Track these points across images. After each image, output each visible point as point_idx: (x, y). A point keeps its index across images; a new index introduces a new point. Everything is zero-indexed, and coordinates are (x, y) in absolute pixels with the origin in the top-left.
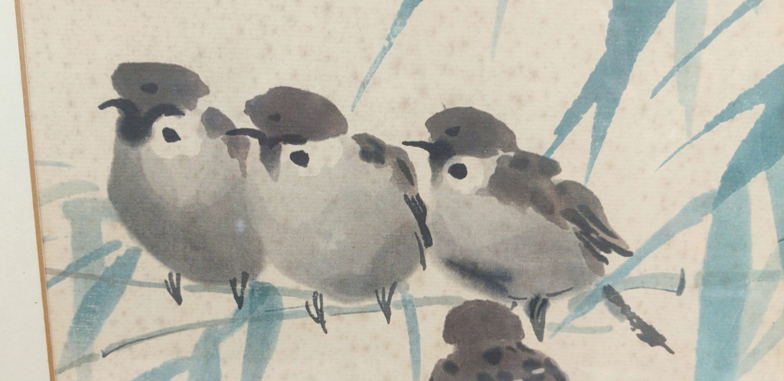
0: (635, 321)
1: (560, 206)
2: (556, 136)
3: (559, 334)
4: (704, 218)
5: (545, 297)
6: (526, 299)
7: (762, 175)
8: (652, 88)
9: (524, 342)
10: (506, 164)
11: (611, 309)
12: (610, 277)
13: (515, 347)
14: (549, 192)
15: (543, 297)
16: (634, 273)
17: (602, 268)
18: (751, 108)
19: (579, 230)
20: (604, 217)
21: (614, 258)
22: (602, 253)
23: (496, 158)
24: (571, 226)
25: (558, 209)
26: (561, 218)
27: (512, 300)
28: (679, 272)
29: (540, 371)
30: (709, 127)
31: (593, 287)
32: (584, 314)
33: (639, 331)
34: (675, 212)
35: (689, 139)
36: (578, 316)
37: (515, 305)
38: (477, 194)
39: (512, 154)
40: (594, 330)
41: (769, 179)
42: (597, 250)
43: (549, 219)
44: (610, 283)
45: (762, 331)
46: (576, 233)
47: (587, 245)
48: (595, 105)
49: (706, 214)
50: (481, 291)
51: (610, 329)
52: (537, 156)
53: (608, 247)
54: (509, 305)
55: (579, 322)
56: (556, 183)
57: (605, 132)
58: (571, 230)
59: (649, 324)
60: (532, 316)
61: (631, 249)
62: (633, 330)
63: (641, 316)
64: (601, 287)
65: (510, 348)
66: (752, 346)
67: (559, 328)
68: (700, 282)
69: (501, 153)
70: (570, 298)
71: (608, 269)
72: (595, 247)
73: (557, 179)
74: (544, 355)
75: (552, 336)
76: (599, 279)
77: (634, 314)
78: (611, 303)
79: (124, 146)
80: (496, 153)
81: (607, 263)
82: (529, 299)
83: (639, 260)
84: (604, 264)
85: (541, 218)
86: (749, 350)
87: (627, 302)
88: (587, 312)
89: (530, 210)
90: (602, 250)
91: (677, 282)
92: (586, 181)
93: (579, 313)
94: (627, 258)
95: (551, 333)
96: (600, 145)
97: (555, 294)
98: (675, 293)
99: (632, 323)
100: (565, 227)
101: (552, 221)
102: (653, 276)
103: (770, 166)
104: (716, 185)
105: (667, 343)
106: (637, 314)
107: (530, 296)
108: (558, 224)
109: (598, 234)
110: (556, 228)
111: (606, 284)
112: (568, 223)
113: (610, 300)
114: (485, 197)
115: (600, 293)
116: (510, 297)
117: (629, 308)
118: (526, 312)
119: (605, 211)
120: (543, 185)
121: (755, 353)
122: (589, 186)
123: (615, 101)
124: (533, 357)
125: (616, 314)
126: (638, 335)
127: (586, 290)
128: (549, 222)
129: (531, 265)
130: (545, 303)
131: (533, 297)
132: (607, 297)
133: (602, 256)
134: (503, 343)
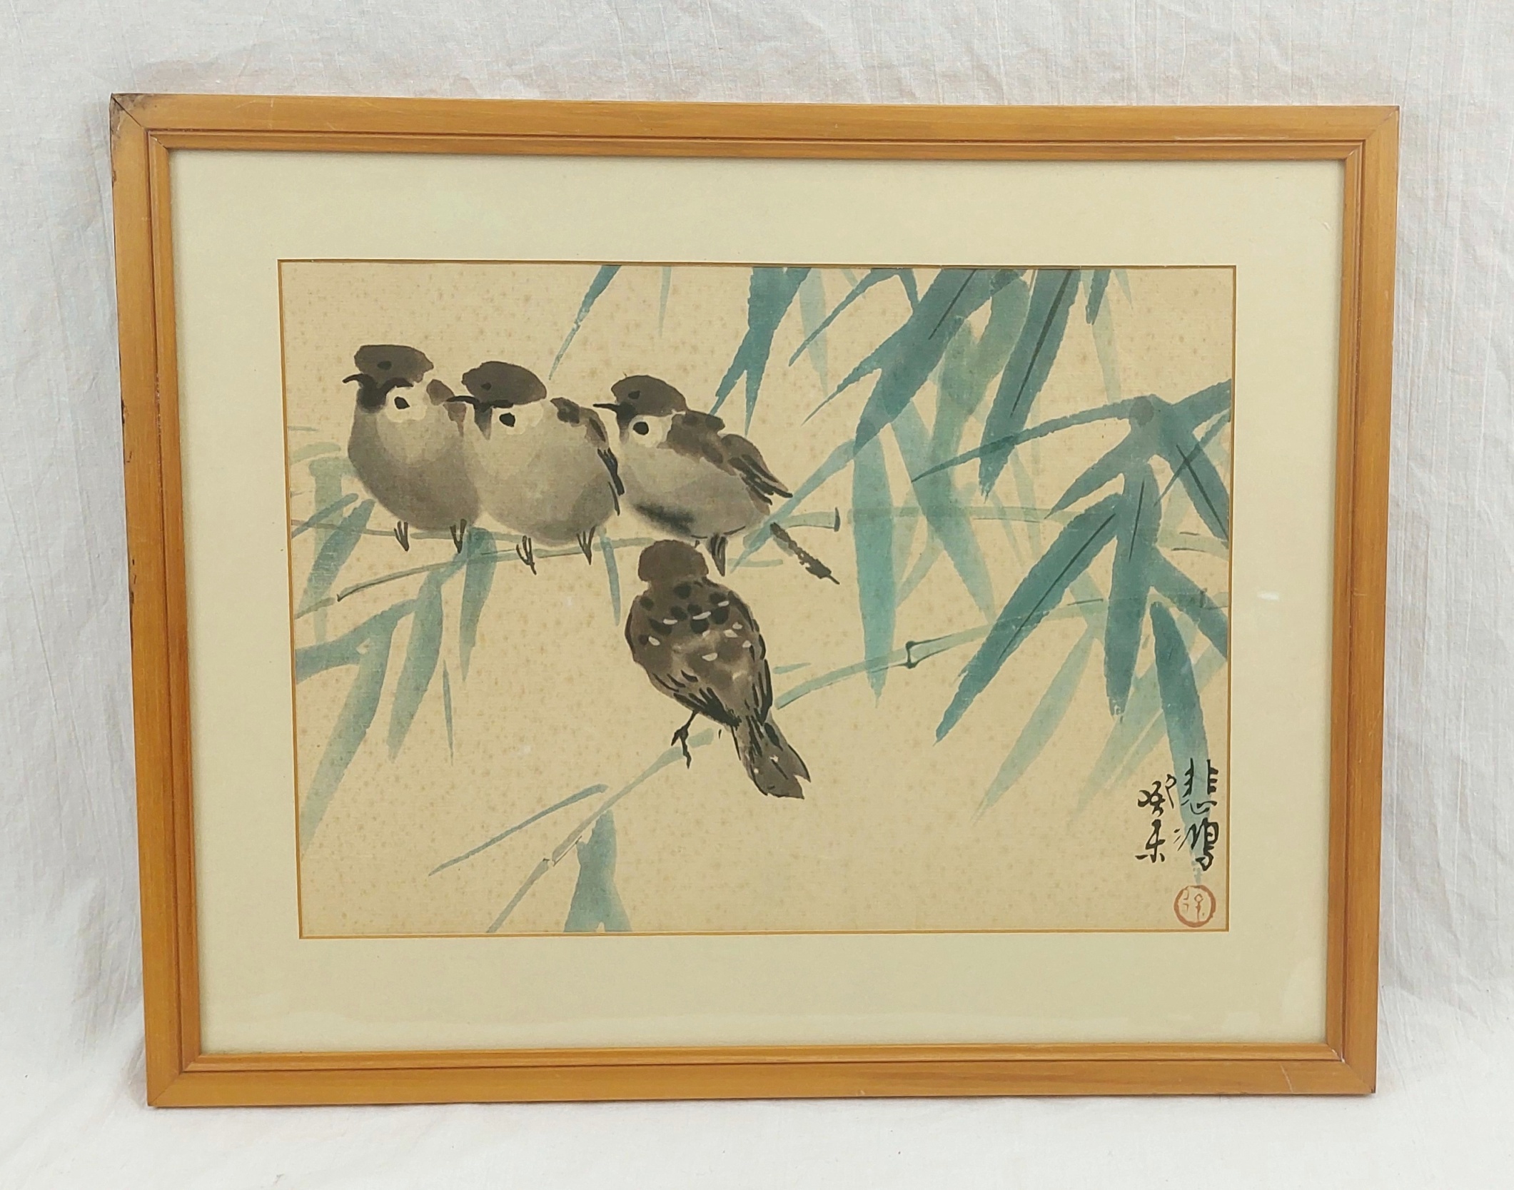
0: (802, 555)
1: (727, 456)
2: (717, 398)
3: (738, 568)
4: (848, 464)
5: (724, 536)
6: (706, 537)
7: (889, 425)
8: (790, 358)
9: (708, 577)
10: (680, 422)
11: (779, 544)
12: (774, 516)
13: (700, 581)
14: (717, 444)
15: (721, 535)
16: (795, 512)
17: (768, 507)
18: (871, 372)
19: (745, 476)
20: (764, 464)
21: (775, 497)
22: (766, 495)
23: (671, 416)
24: (738, 472)
25: (725, 460)
26: (729, 466)
27: (695, 539)
28: (834, 511)
29: (726, 603)
30: (840, 388)
31: (762, 525)
32: (757, 549)
33: (807, 565)
34: (824, 459)
35: (826, 399)
36: (752, 552)
37: (697, 543)
38: (658, 447)
39: (683, 413)
40: (767, 564)
41: (894, 429)
42: (762, 492)
43: (719, 467)
44: (776, 521)
45: (912, 562)
46: (743, 479)
47: (753, 489)
48: (745, 372)
49: (848, 460)
50: (668, 532)
51: (781, 562)
52: (705, 414)
53: (771, 490)
54: (693, 544)
55: (753, 557)
56: (722, 437)
57: (756, 394)
58: (738, 476)
59: (815, 558)
60: (713, 554)
61: (789, 492)
62: (802, 563)
63: (807, 552)
64: (769, 524)
65: (696, 583)
66: (906, 575)
67: (738, 564)
68: (852, 518)
69: (674, 412)
70: (744, 535)
71: (773, 509)
72: (759, 489)
73: (722, 433)
74: (727, 588)
75: (732, 571)
76: (767, 518)
77: (801, 549)
78: (779, 539)
79: (362, 413)
80: (671, 413)
81: (771, 504)
82: (709, 538)
83: (799, 501)
84: (770, 506)
85: (712, 466)
86: (904, 579)
87: (793, 538)
88: (759, 548)
89: (703, 459)
90: (765, 492)
91: (833, 519)
92: (746, 433)
93: (753, 549)
94: (788, 499)
95: (732, 567)
96: (754, 404)
97: (732, 533)
98: (833, 530)
99: (800, 557)
100: (734, 474)
101: (722, 469)
102: (813, 515)
103: (894, 418)
104: (854, 436)
105: (832, 575)
106: (804, 549)
107: (710, 535)
108: (727, 471)
109: (760, 479)
110: (726, 474)
111: (772, 522)
112: (736, 470)
113: (778, 537)
114: (665, 450)
115: (769, 530)
116: (693, 536)
117: (796, 544)
118: (708, 550)
119: (764, 459)
120: (711, 438)
121: (909, 581)
122: (748, 438)
123: (762, 369)
124: (716, 590)
125: (784, 549)
126: (807, 568)
127: (757, 528)
128: (719, 470)
129: (709, 507)
130: (723, 541)
131: (713, 536)
132: (775, 534)
133: (766, 498)
134: (691, 578)
